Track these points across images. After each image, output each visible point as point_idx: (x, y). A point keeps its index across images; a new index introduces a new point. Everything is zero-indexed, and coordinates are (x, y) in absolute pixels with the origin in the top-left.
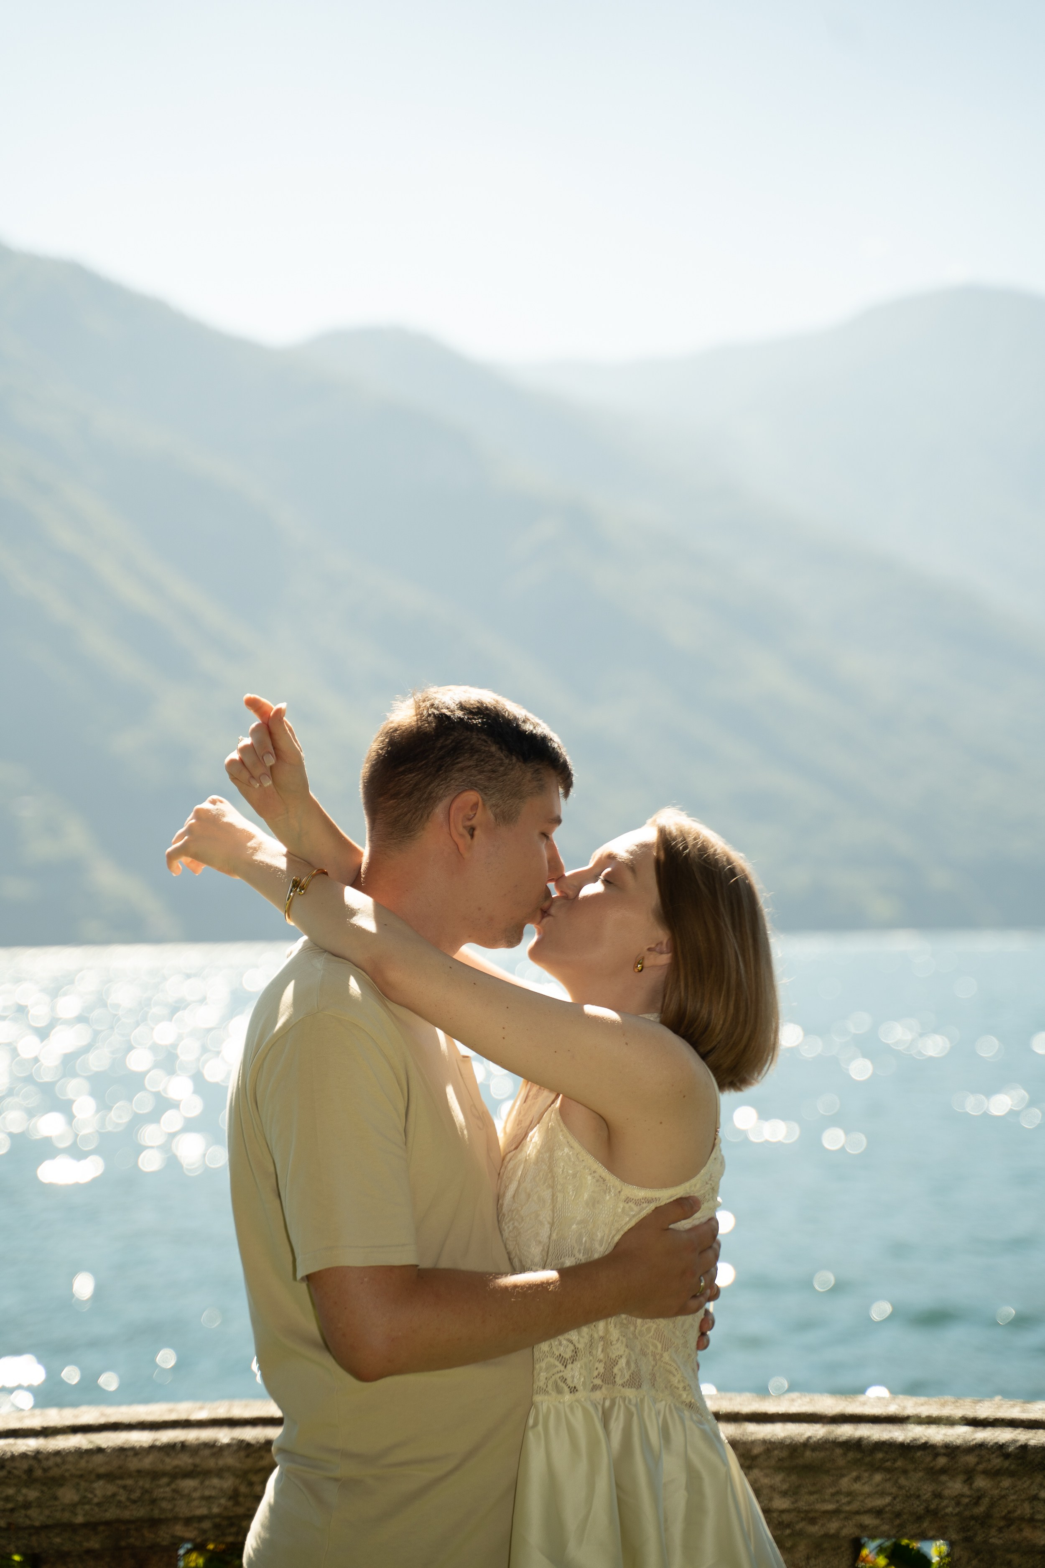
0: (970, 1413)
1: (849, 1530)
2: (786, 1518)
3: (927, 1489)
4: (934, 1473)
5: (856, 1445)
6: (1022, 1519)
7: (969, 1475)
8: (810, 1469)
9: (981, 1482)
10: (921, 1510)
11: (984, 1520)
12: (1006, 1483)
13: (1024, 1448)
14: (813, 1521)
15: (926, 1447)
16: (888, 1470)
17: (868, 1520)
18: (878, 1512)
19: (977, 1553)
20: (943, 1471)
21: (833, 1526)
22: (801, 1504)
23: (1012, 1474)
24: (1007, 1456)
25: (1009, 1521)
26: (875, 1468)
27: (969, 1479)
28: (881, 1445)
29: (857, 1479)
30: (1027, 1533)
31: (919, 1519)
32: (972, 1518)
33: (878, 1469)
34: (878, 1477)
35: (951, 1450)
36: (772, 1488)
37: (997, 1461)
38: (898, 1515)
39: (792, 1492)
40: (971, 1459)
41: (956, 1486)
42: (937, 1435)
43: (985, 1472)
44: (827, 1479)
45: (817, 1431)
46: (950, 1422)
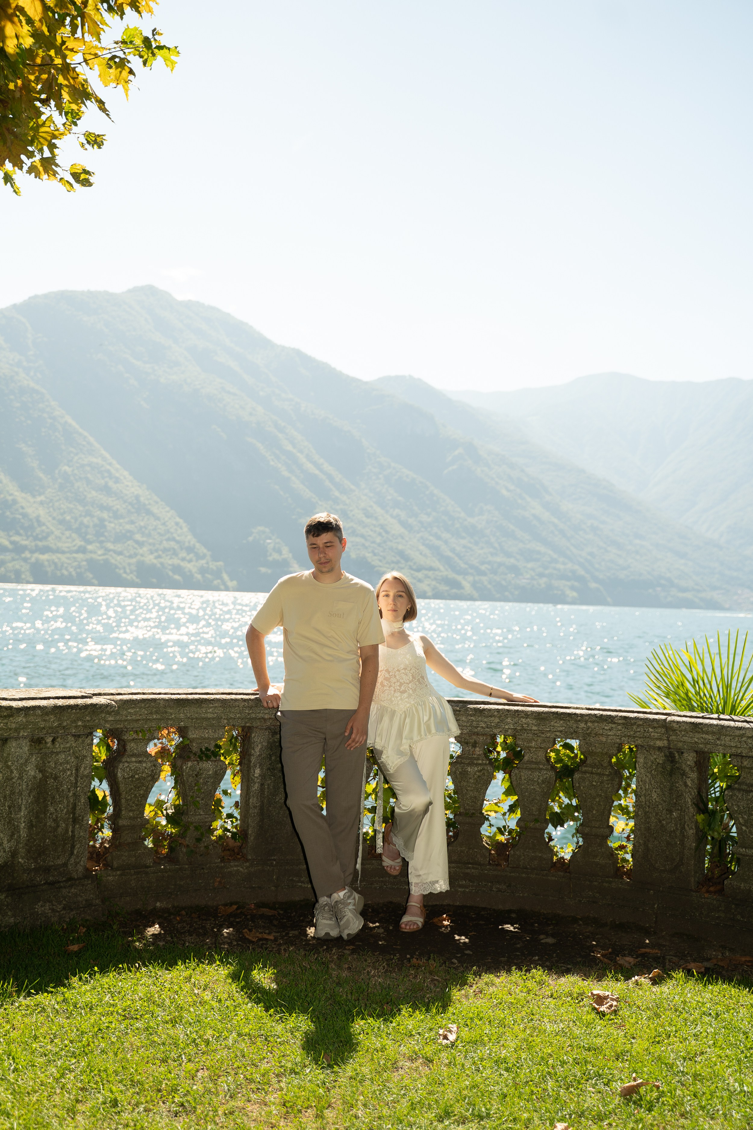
0: (588, 707)
1: (553, 736)
2: (536, 732)
3: (575, 725)
4: (577, 721)
5: (557, 713)
6: (599, 734)
7: (586, 722)
8: (543, 719)
9: (589, 724)
10: (572, 731)
11: (589, 735)
12: (596, 724)
13: (602, 715)
14: (543, 733)
15: (575, 714)
16: (564, 720)
17: (558, 734)
18: (561, 731)
19: (587, 743)
20: (579, 721)
21: (548, 735)
22: (540, 729)
23: (598, 722)
24: (597, 717)
25: (596, 734)
26: (561, 719)
27: (586, 724)
28: (563, 713)
29: (556, 722)
30: (601, 738)
31: (572, 734)
32: (587, 734)
33: (562, 720)
34: (561, 722)
35: (582, 715)
36: (532, 724)
37: (594, 719)
38: (566, 732)
39: (538, 725)
40: (587, 718)
41: (582, 725)
42: (578, 712)
43: (591, 722)
44: (548, 722)
45: (546, 710)
46: (582, 709)
